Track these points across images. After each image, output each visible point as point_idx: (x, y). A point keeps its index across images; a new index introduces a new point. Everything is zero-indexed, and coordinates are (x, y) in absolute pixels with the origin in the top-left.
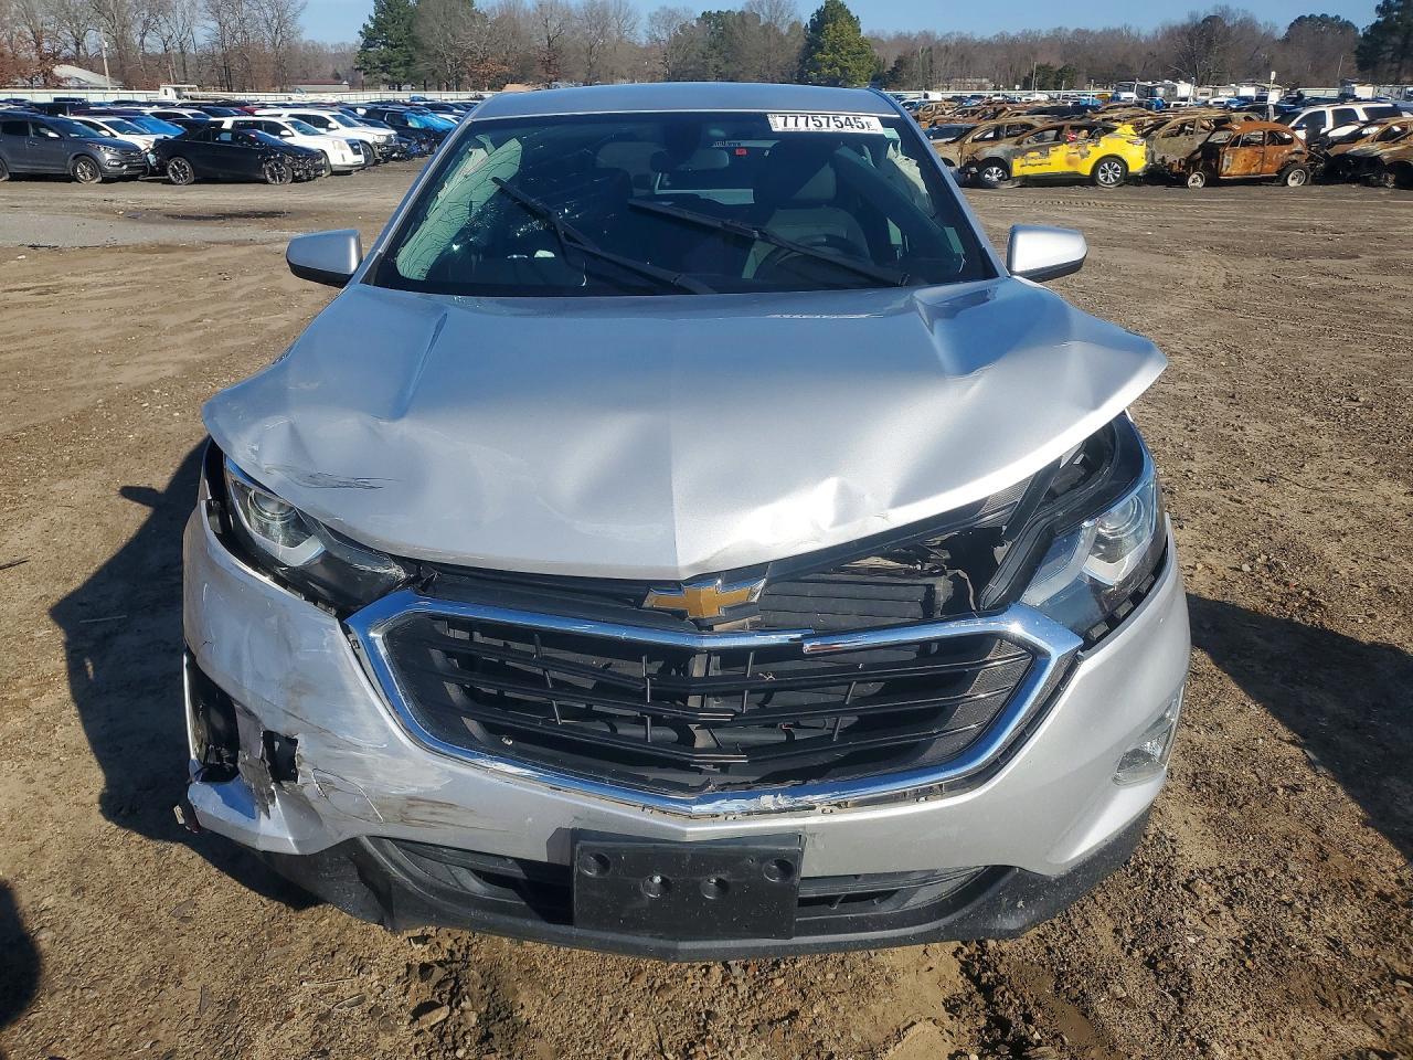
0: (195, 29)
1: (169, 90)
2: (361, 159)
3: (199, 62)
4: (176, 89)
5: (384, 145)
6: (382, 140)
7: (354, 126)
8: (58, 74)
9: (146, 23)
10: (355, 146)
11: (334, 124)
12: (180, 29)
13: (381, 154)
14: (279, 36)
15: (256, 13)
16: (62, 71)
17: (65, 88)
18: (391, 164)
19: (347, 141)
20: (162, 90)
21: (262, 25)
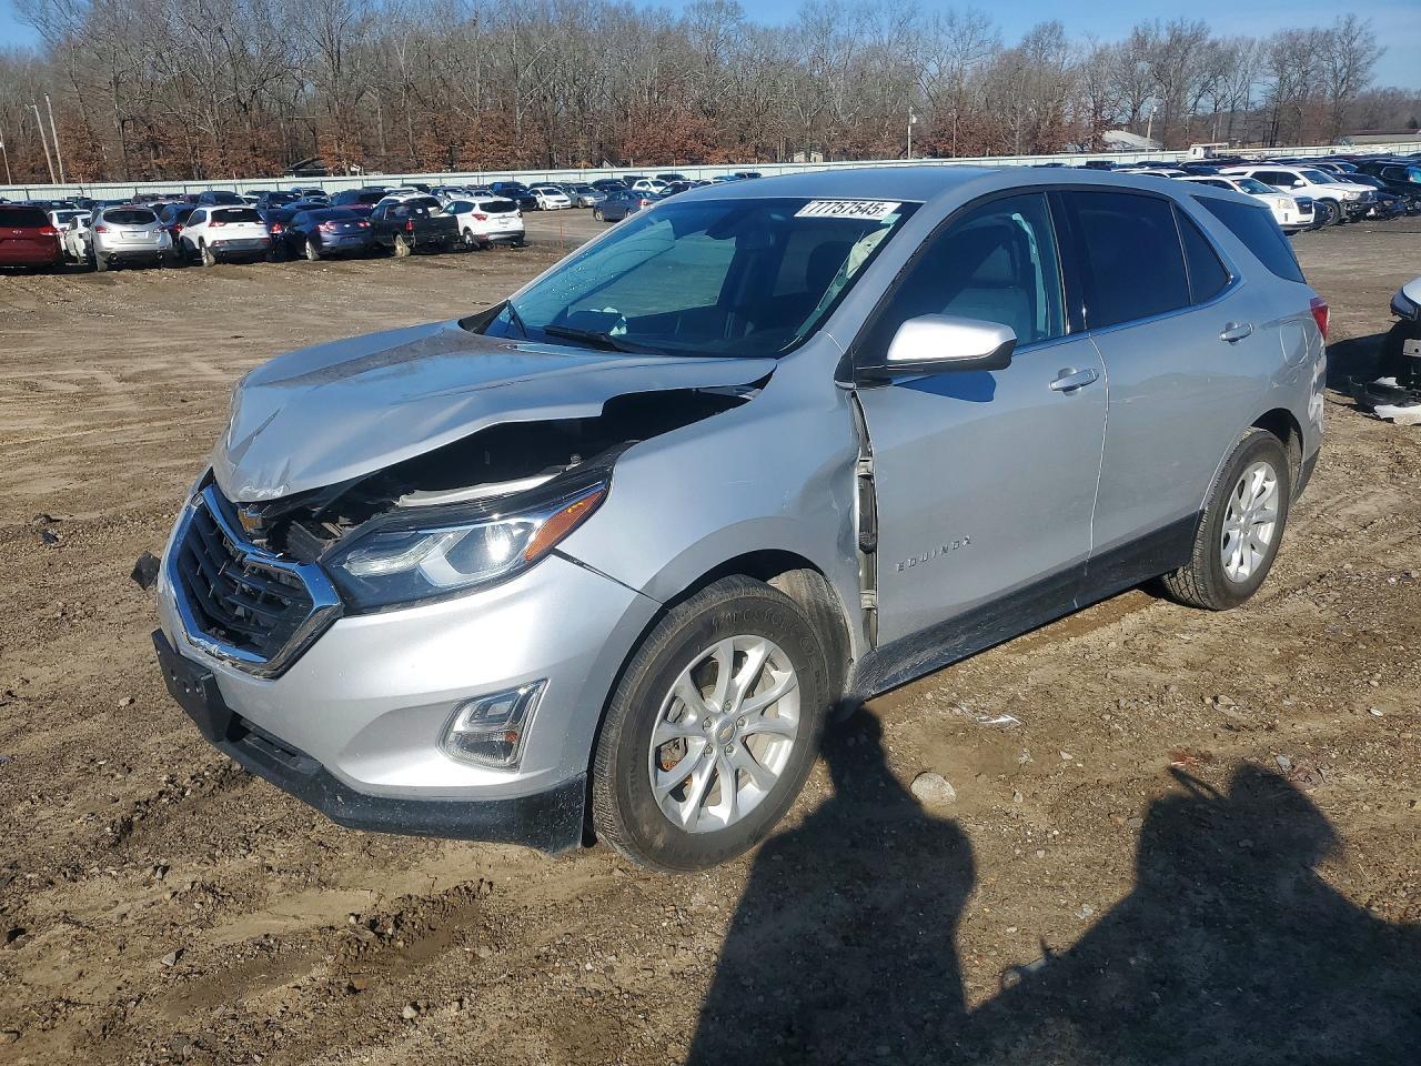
0: (1252, 86)
1: (1199, 149)
2: (1310, 218)
3: (1249, 118)
4: (1205, 148)
5: (1355, 202)
6: (1356, 197)
7: (1328, 182)
8: (1107, 140)
9: (1205, 85)
10: (1304, 205)
11: (1303, 179)
12: (1237, 88)
13: (1348, 213)
14: (1345, 86)
15: (1325, 64)
16: (1109, 136)
17: (1109, 152)
18: (1363, 224)
19: (1296, 199)
20: (1192, 149)
21: (1328, 76)
